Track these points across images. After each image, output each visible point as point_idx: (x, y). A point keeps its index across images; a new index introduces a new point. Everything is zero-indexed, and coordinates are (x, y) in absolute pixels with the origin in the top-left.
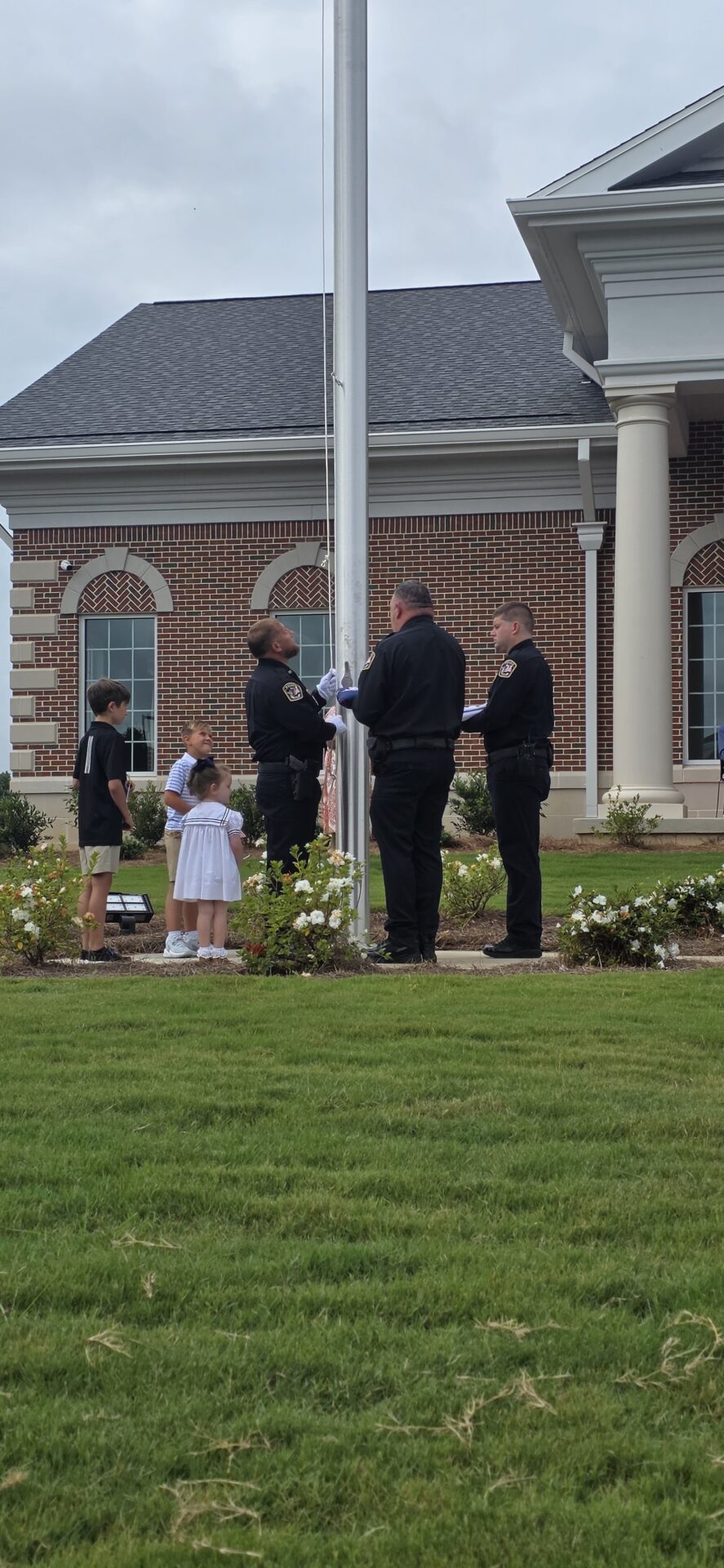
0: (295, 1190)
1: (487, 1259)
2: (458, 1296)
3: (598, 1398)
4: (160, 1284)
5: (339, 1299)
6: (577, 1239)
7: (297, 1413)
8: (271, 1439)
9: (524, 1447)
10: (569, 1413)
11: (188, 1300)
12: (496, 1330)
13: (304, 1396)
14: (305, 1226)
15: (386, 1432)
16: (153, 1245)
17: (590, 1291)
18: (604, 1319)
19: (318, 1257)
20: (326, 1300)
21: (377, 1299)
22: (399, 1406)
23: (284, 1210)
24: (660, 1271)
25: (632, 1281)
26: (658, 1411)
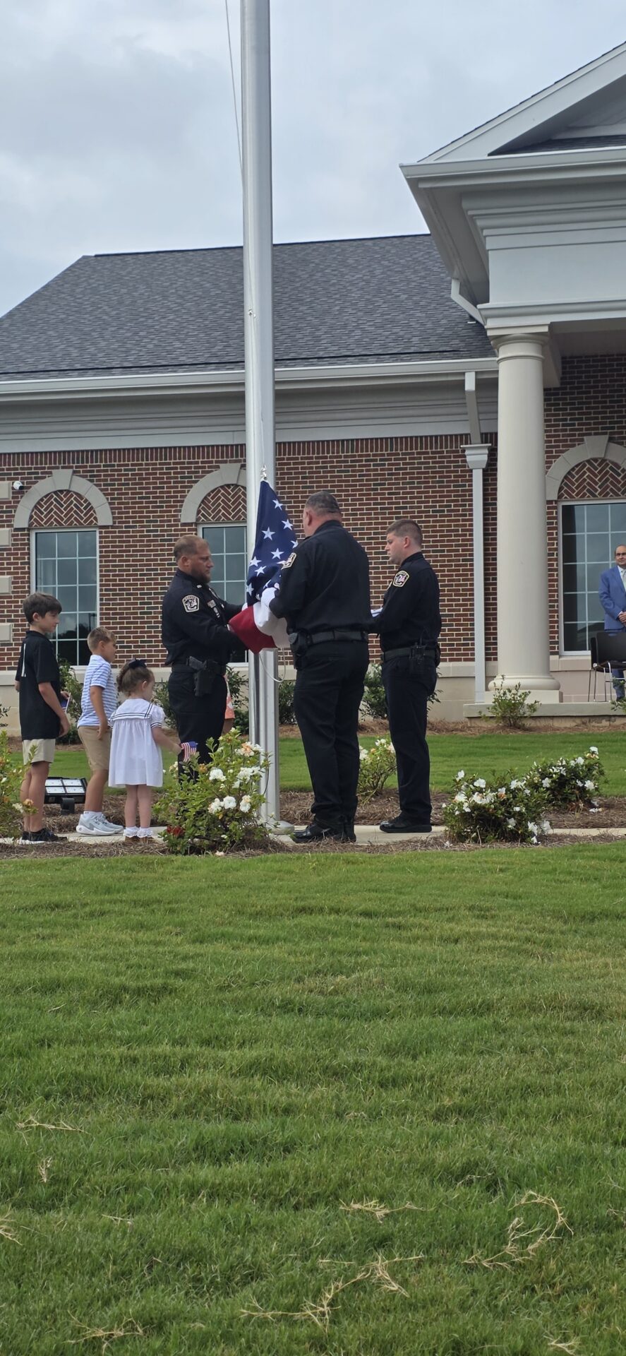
0: (188, 1071)
1: (356, 1139)
2: (326, 1177)
3: (447, 1279)
4: (54, 1169)
5: (217, 1182)
6: (439, 1116)
7: (170, 1299)
8: (143, 1326)
9: (376, 1331)
10: (420, 1296)
11: (80, 1184)
12: (360, 1210)
13: (178, 1281)
14: (194, 1106)
15: (251, 1317)
16: (54, 1127)
17: (447, 1170)
18: (458, 1197)
19: (203, 1138)
20: (205, 1184)
21: (252, 1180)
22: (264, 1290)
23: (177, 1090)
24: (513, 1146)
25: (486, 1159)
26: (502, 1291)
